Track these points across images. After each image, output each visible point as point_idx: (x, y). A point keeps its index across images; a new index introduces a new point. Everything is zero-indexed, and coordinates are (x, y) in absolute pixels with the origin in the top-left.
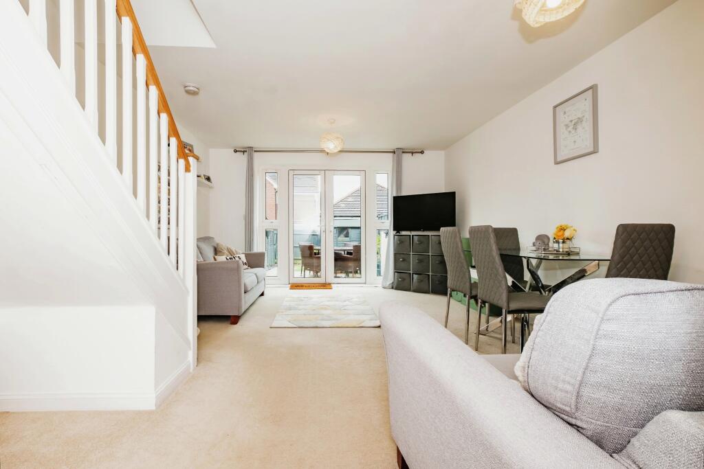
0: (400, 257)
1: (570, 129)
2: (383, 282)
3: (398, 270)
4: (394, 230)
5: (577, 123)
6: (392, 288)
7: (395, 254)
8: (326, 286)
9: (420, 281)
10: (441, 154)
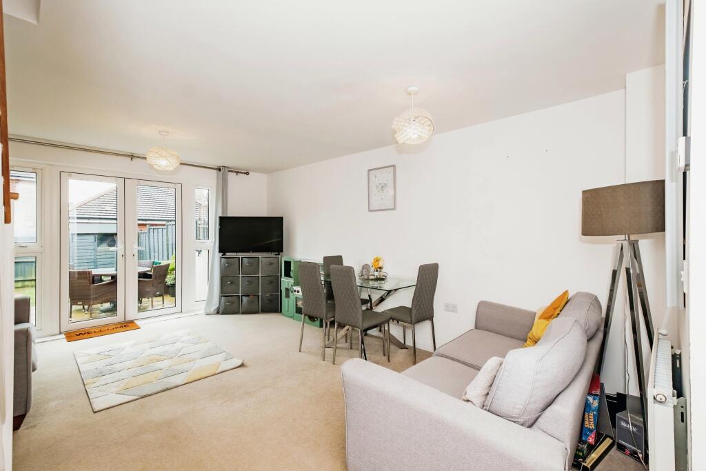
0: (227, 280)
1: (379, 189)
2: (205, 309)
3: (224, 293)
4: (220, 252)
5: (383, 187)
6: (218, 313)
7: (222, 278)
8: (127, 325)
9: (250, 302)
10: (264, 177)
